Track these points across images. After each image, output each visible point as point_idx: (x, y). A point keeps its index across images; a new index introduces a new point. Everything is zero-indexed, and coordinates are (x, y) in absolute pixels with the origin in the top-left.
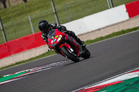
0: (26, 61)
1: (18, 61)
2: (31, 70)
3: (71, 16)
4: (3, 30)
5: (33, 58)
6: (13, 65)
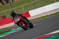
3: (40, 6)
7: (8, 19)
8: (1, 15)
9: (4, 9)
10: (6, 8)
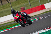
0: (38, 15)
1: (35, 15)
2: (39, 18)
4: (30, 4)
5: (40, 14)
6: (33, 16)
7: (26, 10)
8: (21, 8)
9: (23, 2)
10: (24, 1)
